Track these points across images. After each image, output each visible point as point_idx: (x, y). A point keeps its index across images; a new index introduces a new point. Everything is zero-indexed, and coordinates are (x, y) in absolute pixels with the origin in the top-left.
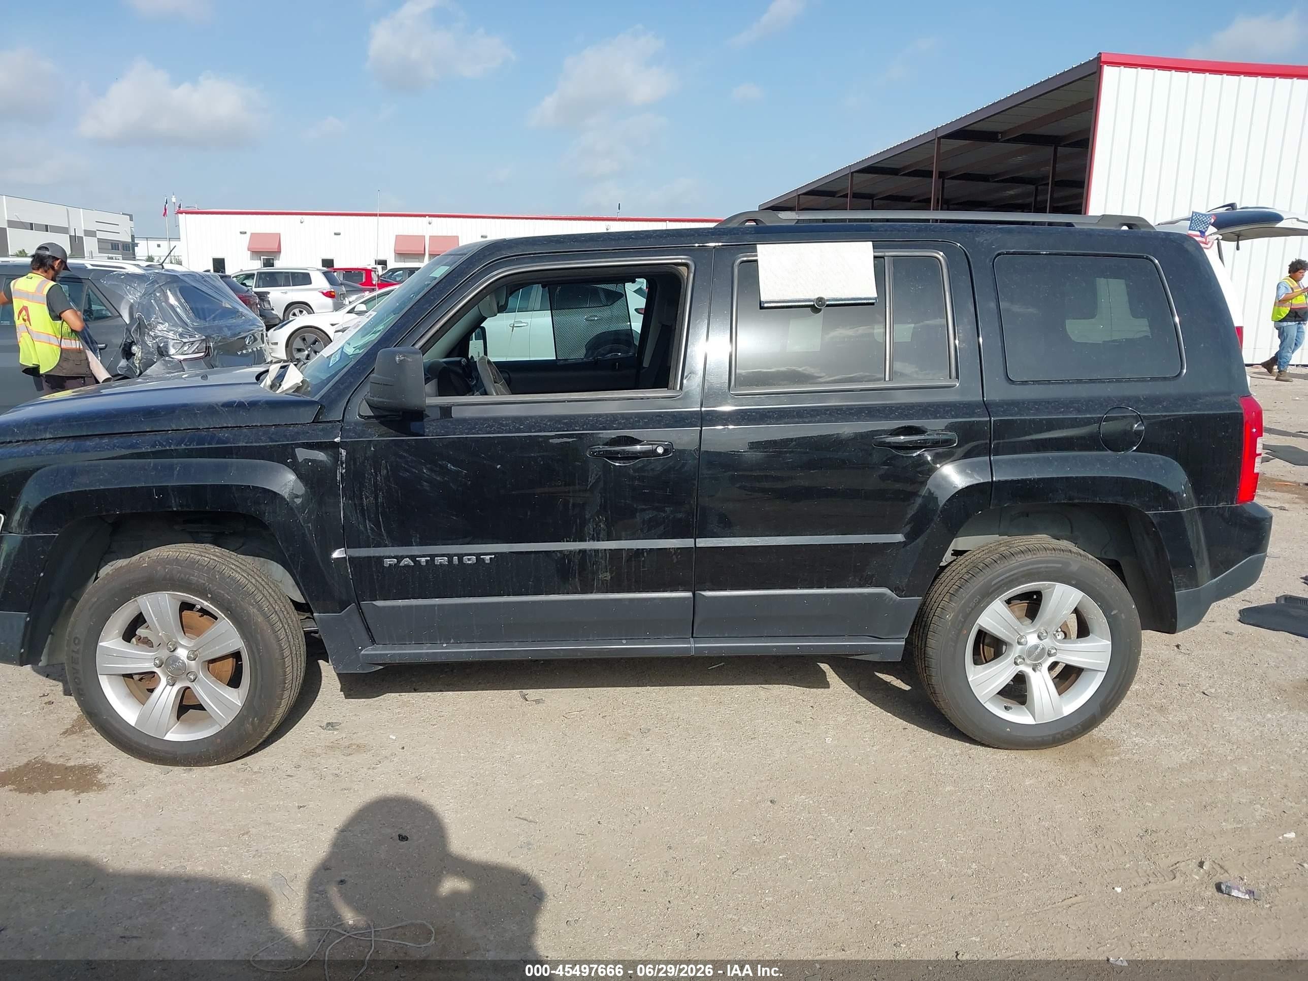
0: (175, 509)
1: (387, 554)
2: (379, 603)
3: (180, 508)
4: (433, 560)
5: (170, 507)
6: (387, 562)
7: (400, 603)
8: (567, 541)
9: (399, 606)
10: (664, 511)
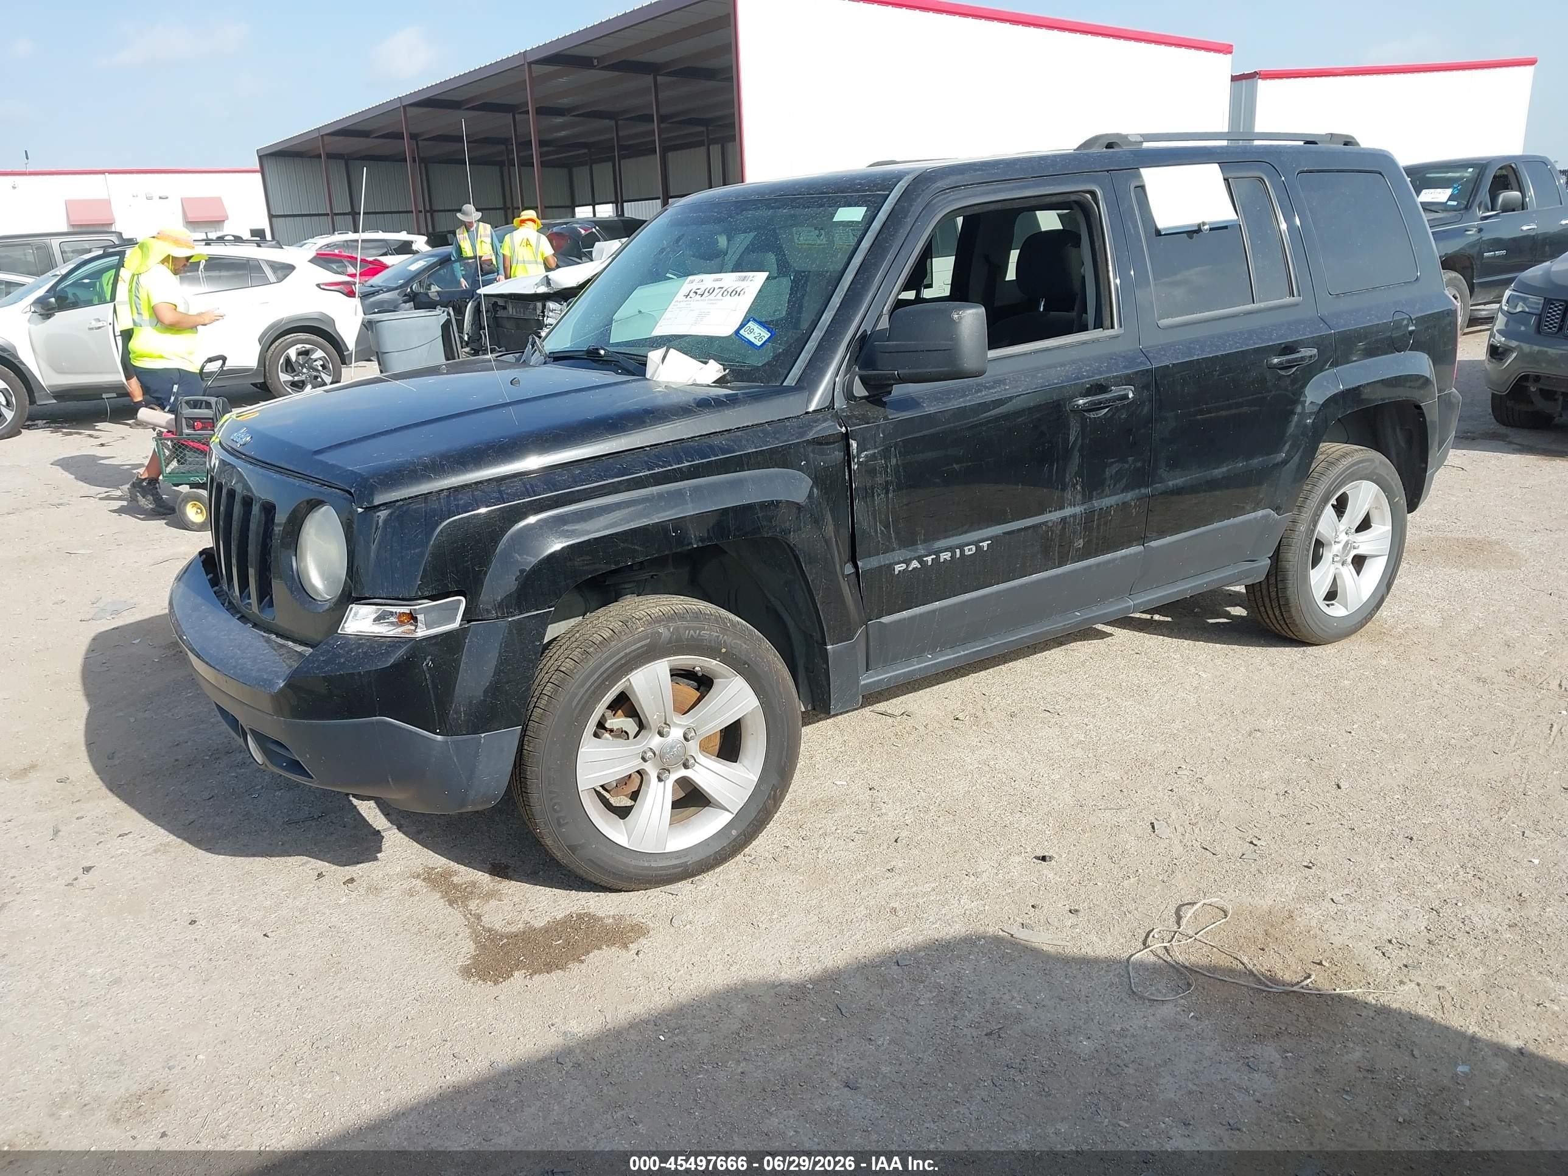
0: (695, 546)
1: (896, 559)
2: (885, 620)
3: (700, 544)
4: (938, 557)
5: (691, 544)
6: (899, 568)
7: (905, 614)
8: (1050, 512)
9: (905, 619)
10: (1127, 462)
